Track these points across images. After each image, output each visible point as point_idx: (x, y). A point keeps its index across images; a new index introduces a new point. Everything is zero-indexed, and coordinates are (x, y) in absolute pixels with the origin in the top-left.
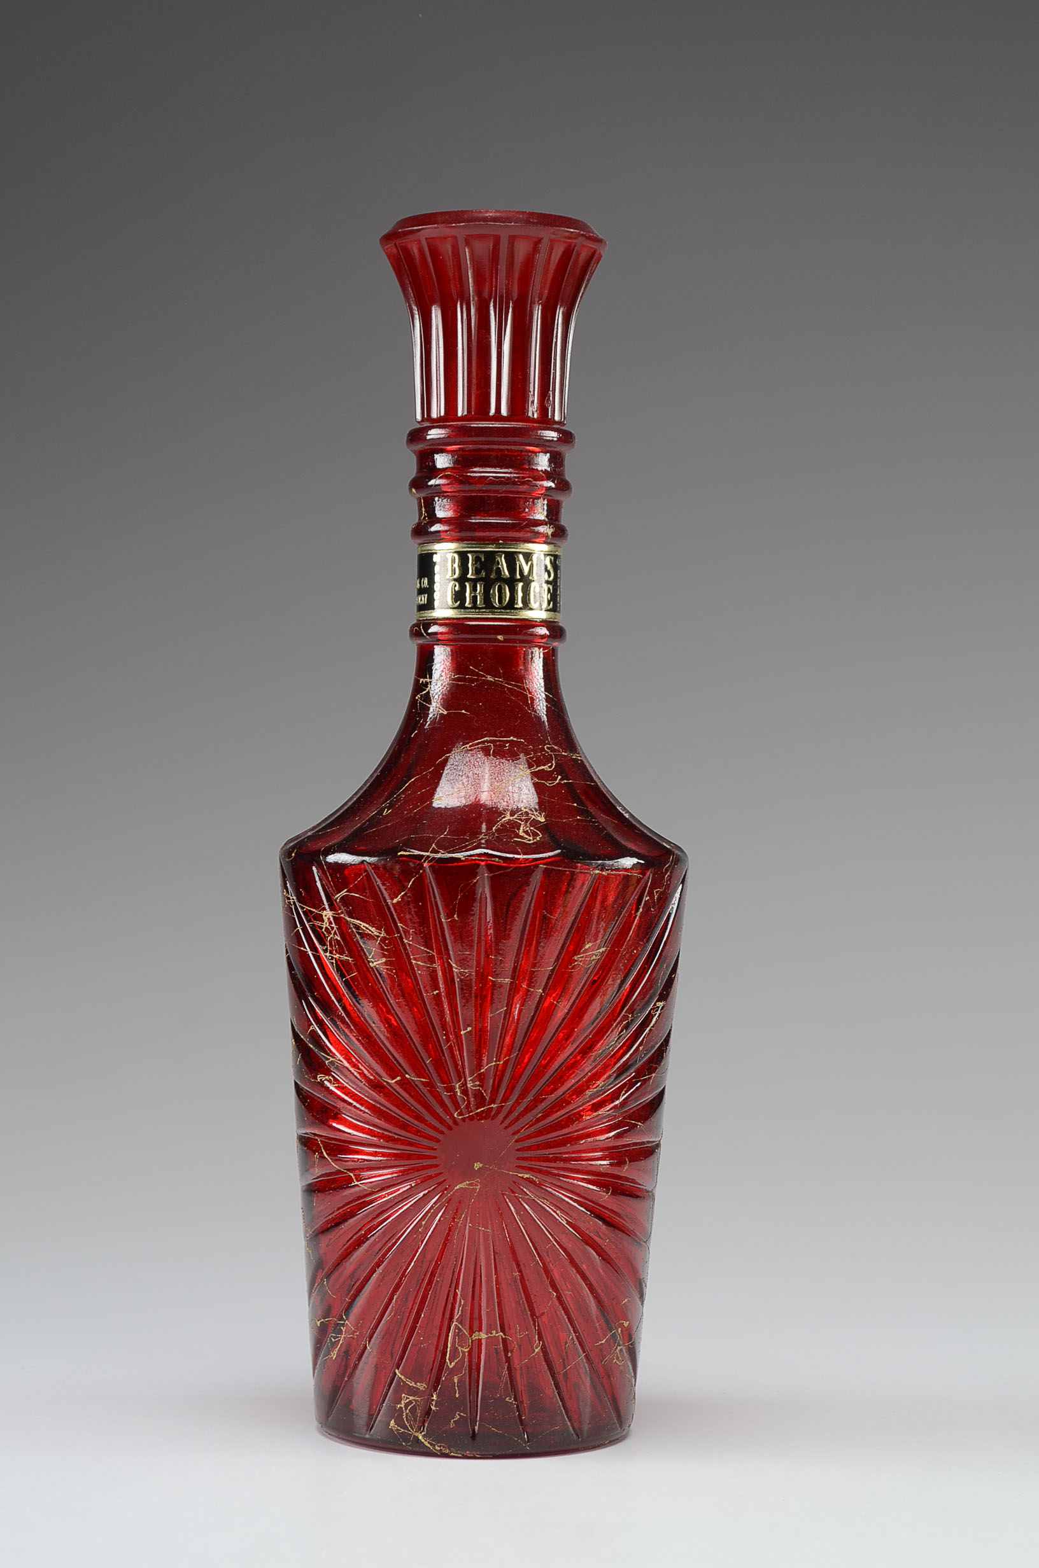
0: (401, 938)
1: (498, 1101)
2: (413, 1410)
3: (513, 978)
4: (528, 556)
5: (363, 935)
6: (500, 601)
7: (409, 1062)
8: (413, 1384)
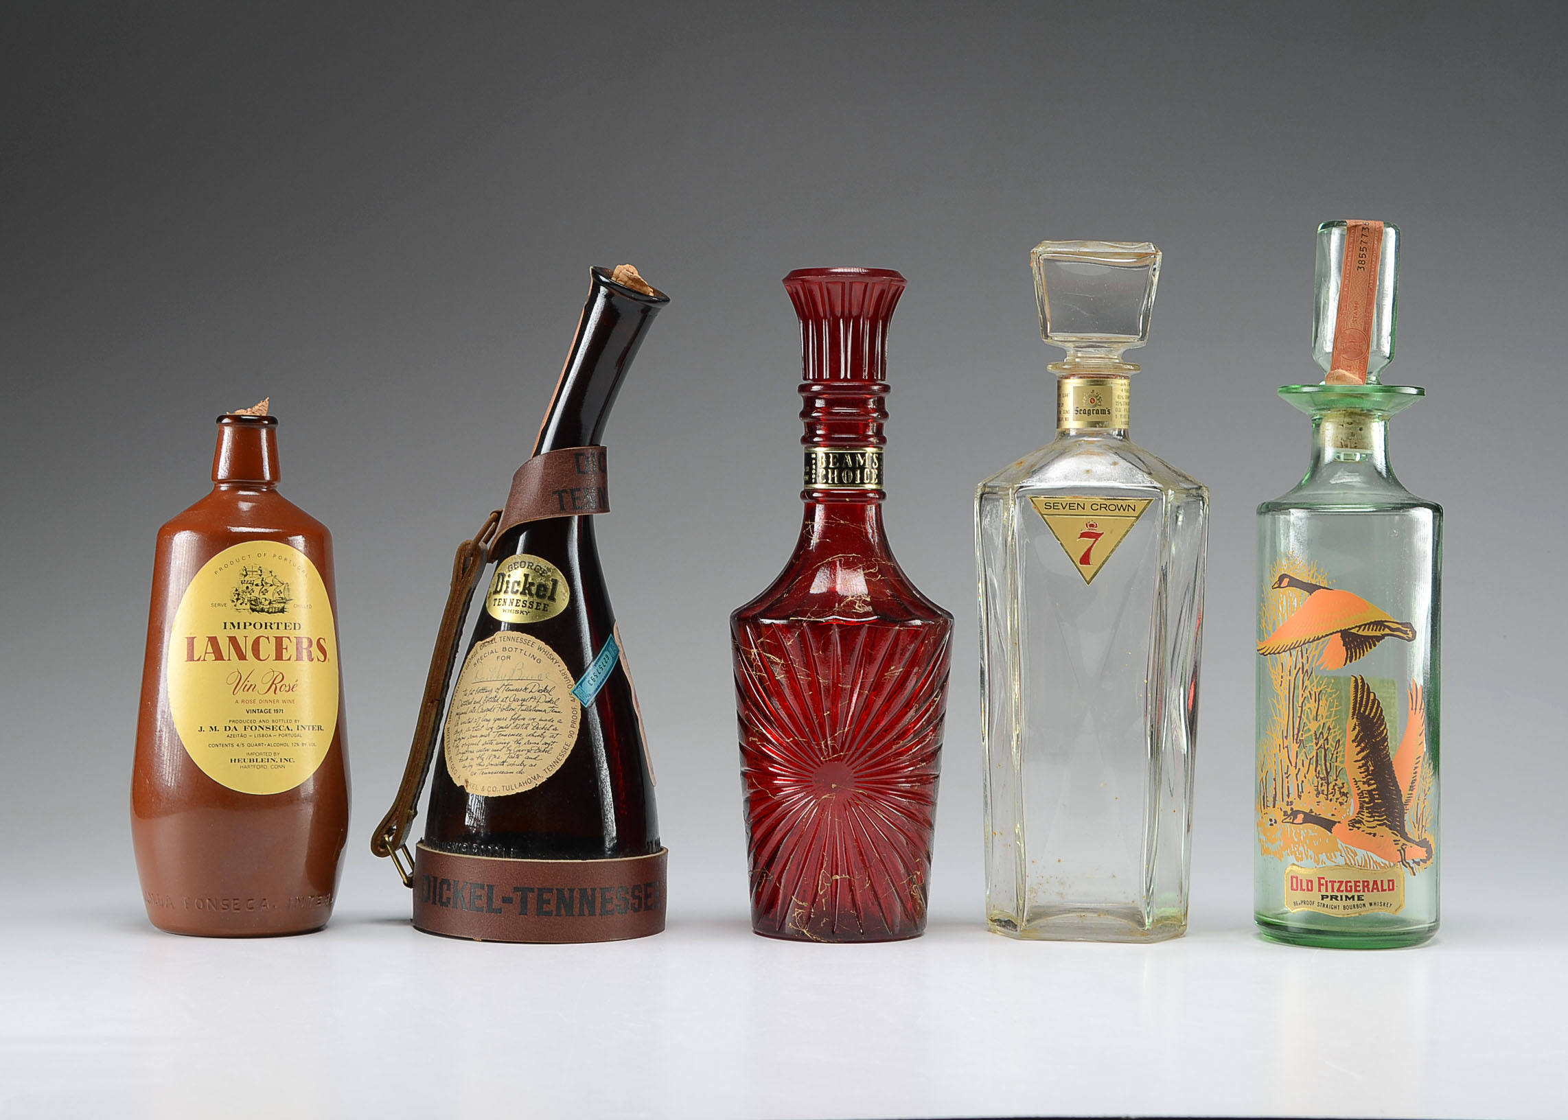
0: (792, 664)
1: (845, 750)
2: (801, 917)
3: (852, 685)
4: (863, 455)
5: (773, 662)
6: (847, 480)
7: (797, 730)
8: (801, 903)
